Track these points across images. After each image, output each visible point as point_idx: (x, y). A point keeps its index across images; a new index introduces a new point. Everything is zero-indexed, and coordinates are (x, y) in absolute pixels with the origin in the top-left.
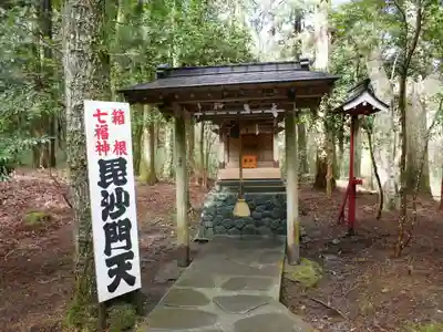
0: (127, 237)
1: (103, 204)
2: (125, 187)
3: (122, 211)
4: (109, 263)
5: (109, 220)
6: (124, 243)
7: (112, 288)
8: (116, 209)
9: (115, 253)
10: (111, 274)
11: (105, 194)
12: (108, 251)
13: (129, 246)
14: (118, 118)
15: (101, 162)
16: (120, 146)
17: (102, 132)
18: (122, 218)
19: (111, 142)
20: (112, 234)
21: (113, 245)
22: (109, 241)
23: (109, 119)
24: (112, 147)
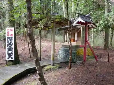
1: (8, 44)
2: (12, 42)
3: (11, 46)
4: (8, 54)
5: (9, 47)
6: (11, 51)
7: (8, 58)
8: (10, 45)
9: (9, 53)
10: (8, 56)
11: (8, 43)
12: (8, 52)
13: (12, 52)
14: (11, 30)
15: (8, 38)
16: (12, 35)
17: (8, 33)
18: (11, 47)
19: (10, 34)
20: (9, 49)
21: (9, 51)
22: (8, 50)
23: (10, 31)
24: (10, 35)
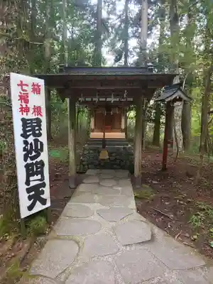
0: (42, 173)
1: (25, 149)
2: (40, 139)
3: (38, 155)
4: (28, 191)
5: (29, 161)
6: (39, 177)
7: (30, 208)
8: (34, 154)
9: (32, 184)
10: (30, 198)
11: (26, 143)
12: (28, 182)
13: (42, 179)
14: (36, 89)
15: (23, 120)
16: (37, 110)
17: (24, 98)
18: (38, 159)
19: (31, 105)
20: (30, 171)
21: (31, 178)
22: (28, 176)
23: (29, 89)
